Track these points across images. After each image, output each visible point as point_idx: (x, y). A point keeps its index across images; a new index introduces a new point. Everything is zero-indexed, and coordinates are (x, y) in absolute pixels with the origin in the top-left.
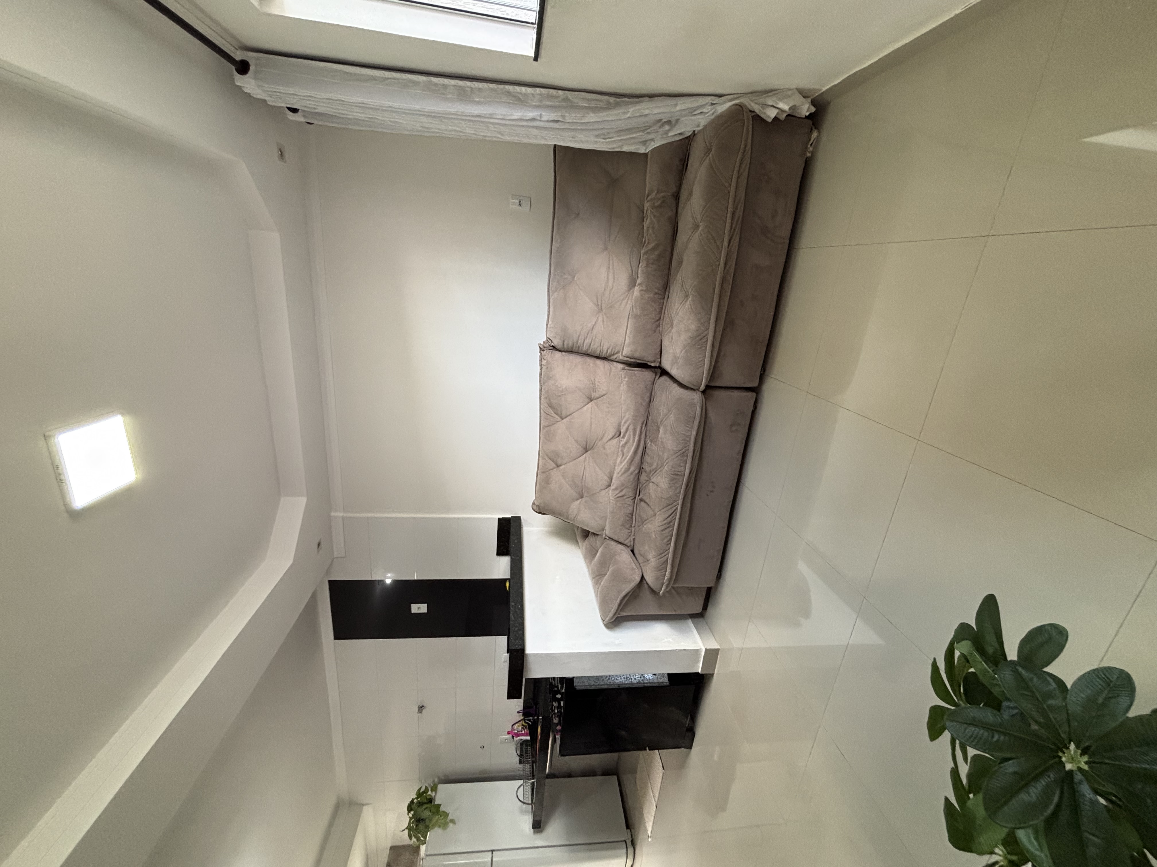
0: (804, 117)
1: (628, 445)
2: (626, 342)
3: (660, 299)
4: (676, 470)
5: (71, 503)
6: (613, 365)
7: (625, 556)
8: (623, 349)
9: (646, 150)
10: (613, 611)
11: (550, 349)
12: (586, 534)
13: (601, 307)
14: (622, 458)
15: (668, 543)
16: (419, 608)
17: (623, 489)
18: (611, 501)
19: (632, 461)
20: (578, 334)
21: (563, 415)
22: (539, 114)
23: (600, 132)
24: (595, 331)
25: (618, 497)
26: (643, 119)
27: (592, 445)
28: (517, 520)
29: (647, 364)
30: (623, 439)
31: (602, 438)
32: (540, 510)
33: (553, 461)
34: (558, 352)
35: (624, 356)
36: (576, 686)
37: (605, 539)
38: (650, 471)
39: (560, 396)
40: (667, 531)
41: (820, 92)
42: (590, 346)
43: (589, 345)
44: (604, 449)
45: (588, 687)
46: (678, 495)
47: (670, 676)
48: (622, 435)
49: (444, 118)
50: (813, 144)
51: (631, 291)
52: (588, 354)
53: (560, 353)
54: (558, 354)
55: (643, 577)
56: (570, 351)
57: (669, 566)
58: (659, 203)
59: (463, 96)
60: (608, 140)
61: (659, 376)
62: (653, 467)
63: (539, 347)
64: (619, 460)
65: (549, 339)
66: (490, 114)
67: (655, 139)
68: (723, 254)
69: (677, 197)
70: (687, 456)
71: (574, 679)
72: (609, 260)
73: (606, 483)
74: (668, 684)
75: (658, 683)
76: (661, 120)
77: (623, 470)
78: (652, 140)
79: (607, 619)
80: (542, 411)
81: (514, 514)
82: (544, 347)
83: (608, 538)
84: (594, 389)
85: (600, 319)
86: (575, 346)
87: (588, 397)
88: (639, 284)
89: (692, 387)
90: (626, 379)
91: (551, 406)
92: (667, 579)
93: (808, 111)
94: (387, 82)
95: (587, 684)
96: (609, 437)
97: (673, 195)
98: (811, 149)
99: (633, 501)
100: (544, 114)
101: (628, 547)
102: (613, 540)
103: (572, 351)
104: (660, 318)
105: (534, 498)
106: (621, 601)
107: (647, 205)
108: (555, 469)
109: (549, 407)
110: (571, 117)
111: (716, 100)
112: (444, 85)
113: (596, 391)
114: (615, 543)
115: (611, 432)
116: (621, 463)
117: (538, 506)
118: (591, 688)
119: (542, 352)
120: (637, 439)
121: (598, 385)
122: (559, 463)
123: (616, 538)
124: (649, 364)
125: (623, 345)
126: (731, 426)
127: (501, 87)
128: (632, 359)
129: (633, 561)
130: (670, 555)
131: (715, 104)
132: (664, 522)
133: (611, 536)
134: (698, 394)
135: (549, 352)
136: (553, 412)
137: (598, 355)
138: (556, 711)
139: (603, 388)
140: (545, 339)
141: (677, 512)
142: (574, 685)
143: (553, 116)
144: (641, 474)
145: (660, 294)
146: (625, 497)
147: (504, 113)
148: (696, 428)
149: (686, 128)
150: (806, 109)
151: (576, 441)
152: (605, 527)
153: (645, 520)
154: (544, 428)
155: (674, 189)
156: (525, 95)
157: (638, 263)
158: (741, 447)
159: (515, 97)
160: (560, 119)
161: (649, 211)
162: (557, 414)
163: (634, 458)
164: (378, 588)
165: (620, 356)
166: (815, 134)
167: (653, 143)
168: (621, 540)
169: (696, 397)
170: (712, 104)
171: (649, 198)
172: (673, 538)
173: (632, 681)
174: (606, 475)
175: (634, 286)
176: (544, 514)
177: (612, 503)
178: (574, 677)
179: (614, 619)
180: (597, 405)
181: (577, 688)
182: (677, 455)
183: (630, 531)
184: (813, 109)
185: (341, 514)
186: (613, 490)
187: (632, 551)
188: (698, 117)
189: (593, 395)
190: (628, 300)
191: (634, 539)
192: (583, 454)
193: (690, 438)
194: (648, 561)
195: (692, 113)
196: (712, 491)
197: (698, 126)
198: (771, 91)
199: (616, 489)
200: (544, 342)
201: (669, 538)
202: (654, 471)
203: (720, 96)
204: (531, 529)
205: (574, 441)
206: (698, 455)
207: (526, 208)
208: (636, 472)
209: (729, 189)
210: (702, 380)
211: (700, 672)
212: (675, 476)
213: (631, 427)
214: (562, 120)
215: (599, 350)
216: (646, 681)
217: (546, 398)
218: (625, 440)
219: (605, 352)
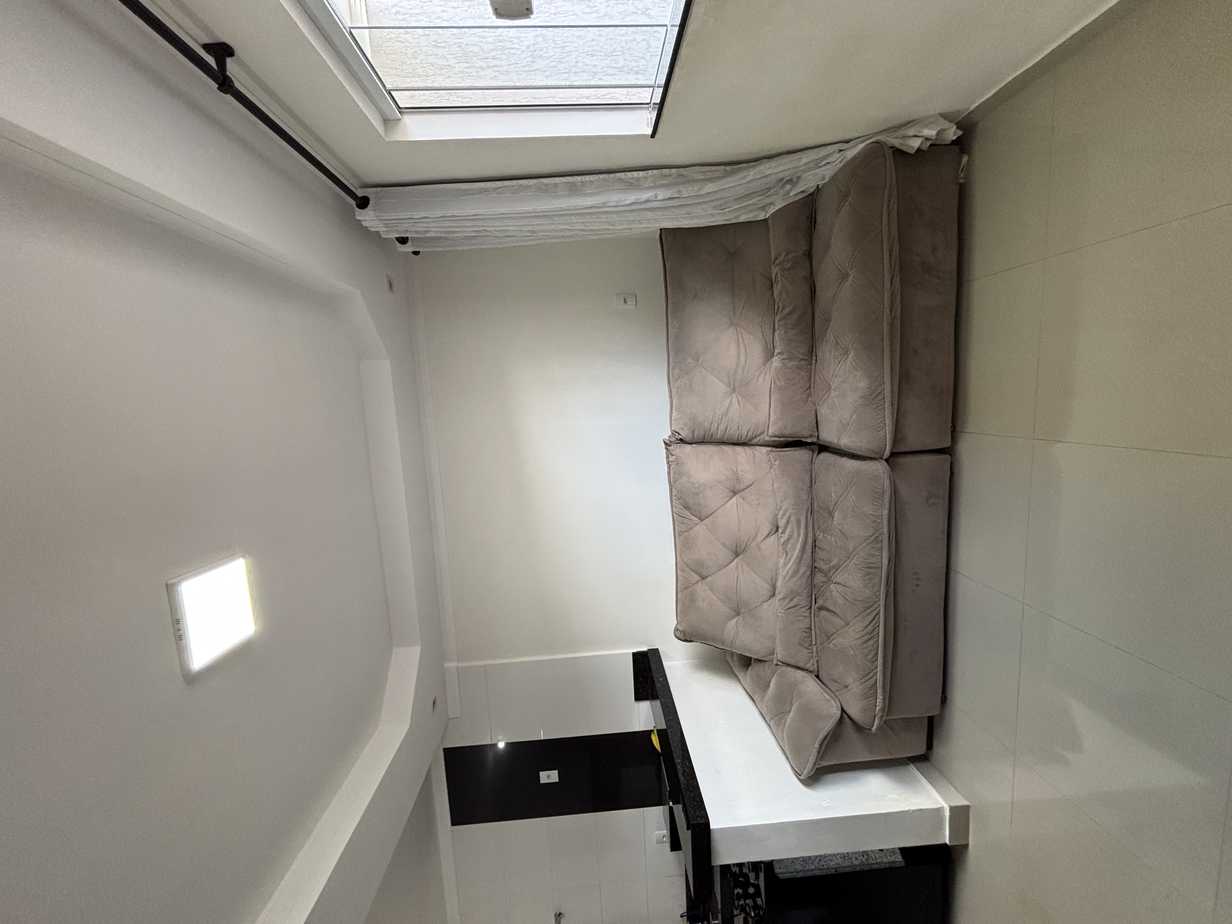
0: (949, 142)
1: (792, 541)
2: (771, 419)
3: (807, 365)
4: (869, 561)
5: (189, 664)
6: (756, 450)
7: (810, 685)
8: (768, 429)
9: (765, 215)
10: (812, 760)
11: (677, 443)
12: (747, 662)
13: (734, 386)
14: (786, 558)
15: (874, 660)
16: (548, 777)
17: (793, 598)
18: (779, 614)
19: (800, 560)
20: (710, 421)
21: (702, 516)
22: (654, 193)
23: (718, 203)
24: (730, 414)
25: (789, 609)
26: (765, 180)
27: (743, 547)
28: (655, 653)
29: (801, 441)
30: (783, 535)
31: (756, 537)
32: (685, 636)
33: (696, 572)
34: (688, 445)
35: (771, 437)
36: (778, 874)
37: (777, 665)
38: (829, 570)
39: (697, 494)
40: (870, 643)
41: (968, 112)
42: (726, 431)
43: (724, 431)
44: (759, 549)
45: (795, 874)
46: (878, 594)
47: (904, 851)
48: (780, 531)
49: (554, 216)
50: (964, 169)
51: (769, 363)
52: (723, 442)
53: (690, 445)
54: (688, 448)
55: (843, 710)
56: (702, 442)
57: (879, 691)
58: (790, 264)
59: (574, 190)
60: (726, 210)
61: (817, 453)
62: (833, 563)
63: (664, 442)
64: (782, 561)
65: (674, 432)
66: (604, 203)
67: (775, 203)
68: (887, 296)
69: (809, 255)
70: (882, 541)
71: (774, 863)
72: (738, 334)
73: (768, 594)
74: (903, 864)
75: (889, 863)
76: (782, 179)
77: (791, 572)
78: (772, 204)
79: (805, 772)
80: (675, 515)
81: (650, 647)
82: (671, 442)
83: (781, 664)
84: (738, 480)
85: (735, 400)
86: (707, 435)
87: (731, 491)
88: (779, 354)
89: (872, 456)
90: (777, 463)
91: (687, 507)
92: (879, 710)
93: (954, 135)
94: (498, 191)
95: (793, 870)
96: (763, 537)
97: (804, 254)
98: (962, 175)
99: (809, 611)
100: (659, 193)
101: (811, 672)
102: (788, 665)
103: (703, 442)
104: (810, 387)
105: (676, 623)
106: (821, 745)
107: (775, 270)
108: (700, 582)
109: (684, 509)
110: (688, 191)
111: (845, 146)
112: (555, 184)
113: (740, 482)
114: (792, 669)
115: (766, 529)
116: (785, 564)
117: (684, 632)
118: (799, 876)
119: (668, 448)
120: (802, 531)
121: (742, 475)
122: (705, 573)
123: (793, 663)
124: (803, 440)
125: (767, 424)
126: (928, 499)
127: (612, 176)
128: (781, 437)
129: (823, 689)
130: (879, 676)
131: (843, 150)
132: (865, 632)
133: (788, 661)
134: (881, 463)
135: (677, 446)
136: (689, 514)
137: (736, 442)
138: (753, 914)
139: (748, 477)
140: (670, 433)
141: (880, 616)
142: (776, 872)
143: (669, 193)
144: (815, 574)
145: (806, 360)
146: (798, 608)
147: (615, 199)
148: (887, 505)
149: (809, 183)
150: (952, 133)
151: (723, 544)
152: (774, 649)
153: (832, 635)
154: (680, 535)
155: (805, 248)
156: (638, 179)
157: (772, 331)
158: (942, 525)
159: (626, 182)
160: (676, 196)
161: (779, 275)
162: (695, 516)
163: (802, 556)
164: (490, 755)
165: (766, 436)
166: (965, 159)
167: (773, 207)
168: (801, 664)
169: (880, 468)
170: (841, 151)
171: (777, 262)
172: (879, 653)
173: (852, 863)
174: (767, 583)
175: (772, 356)
176: (691, 641)
177: (781, 616)
178: (772, 861)
179: (814, 770)
180: (743, 499)
181: (781, 876)
182: (867, 542)
183: (811, 651)
184: (960, 133)
185: (454, 664)
186: (780, 600)
187: (817, 677)
188: (824, 168)
189: (737, 487)
190: (765, 375)
191: (817, 661)
192: (734, 560)
193: (882, 519)
194: (846, 687)
195: (817, 164)
196: (917, 585)
197: (824, 179)
198: (910, 122)
199: (784, 599)
200: (669, 437)
201: (874, 652)
202: (836, 568)
203: (847, 142)
204: (674, 663)
205: (720, 546)
206: (894, 539)
207: (631, 303)
208: (808, 573)
209: (880, 228)
210: (886, 445)
211: (948, 842)
212: (870, 569)
213: (793, 519)
214: (678, 196)
215: (737, 435)
216: (872, 861)
217: (680, 499)
218: (786, 536)
219: (744, 436)
